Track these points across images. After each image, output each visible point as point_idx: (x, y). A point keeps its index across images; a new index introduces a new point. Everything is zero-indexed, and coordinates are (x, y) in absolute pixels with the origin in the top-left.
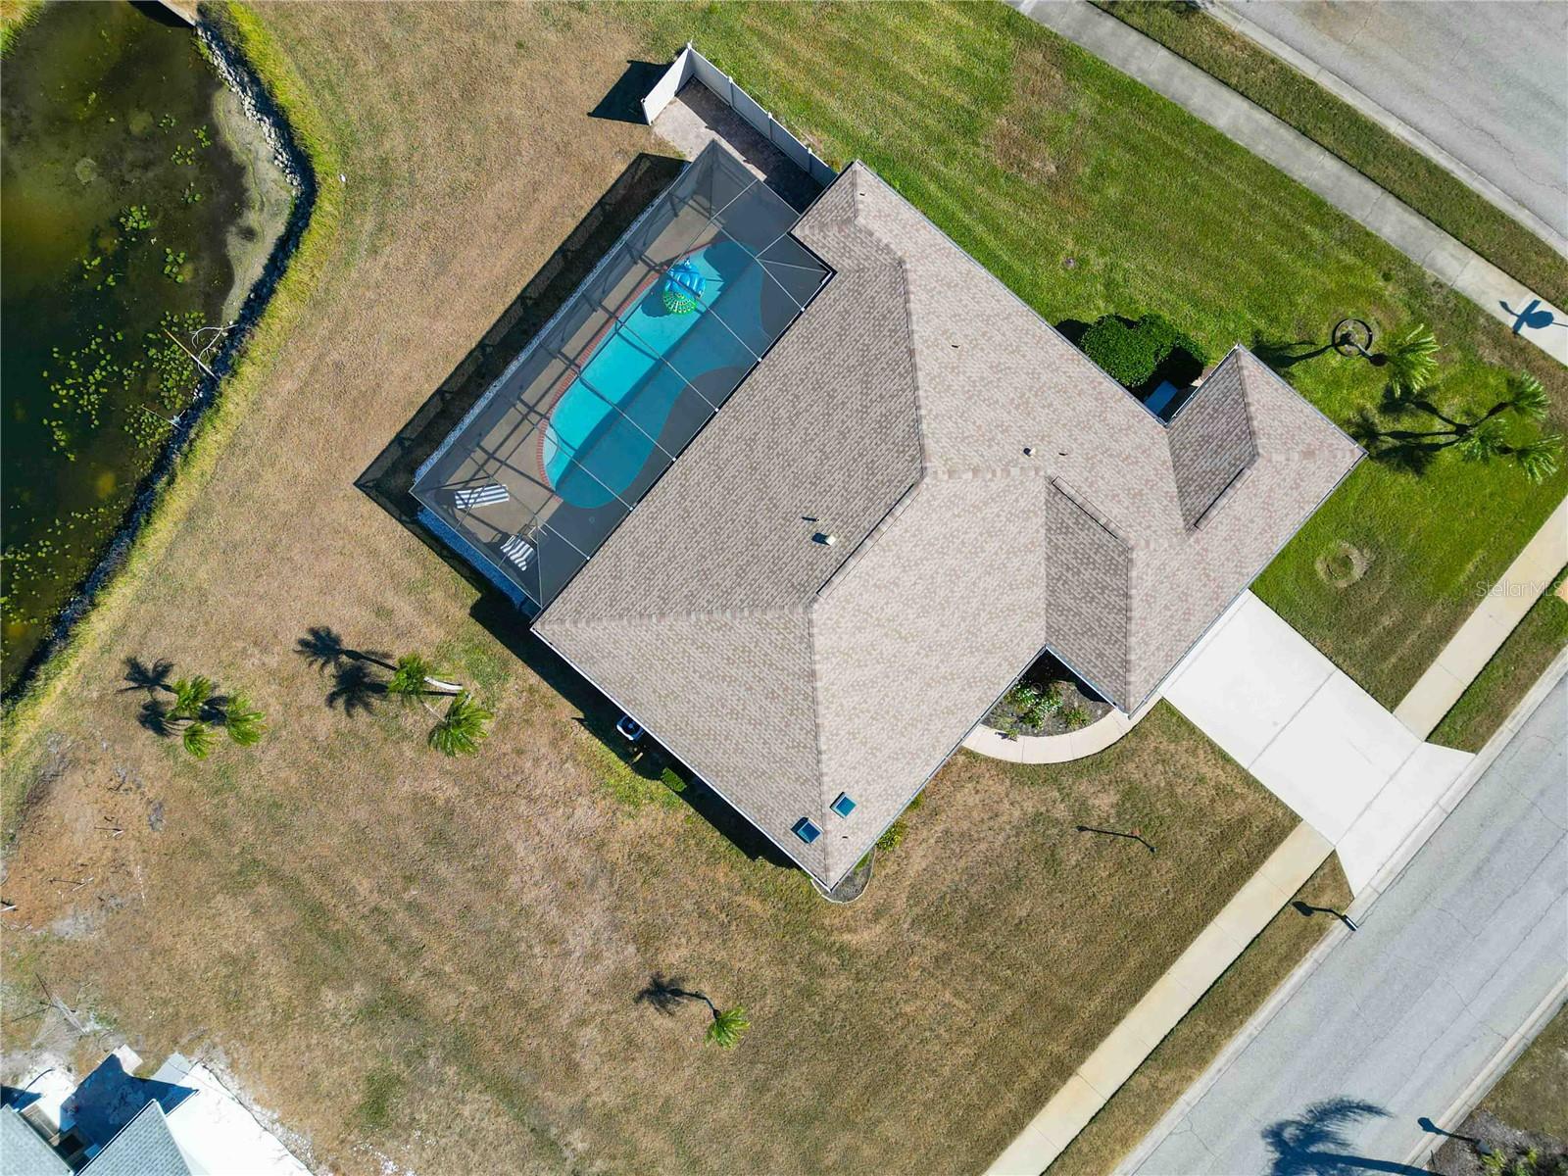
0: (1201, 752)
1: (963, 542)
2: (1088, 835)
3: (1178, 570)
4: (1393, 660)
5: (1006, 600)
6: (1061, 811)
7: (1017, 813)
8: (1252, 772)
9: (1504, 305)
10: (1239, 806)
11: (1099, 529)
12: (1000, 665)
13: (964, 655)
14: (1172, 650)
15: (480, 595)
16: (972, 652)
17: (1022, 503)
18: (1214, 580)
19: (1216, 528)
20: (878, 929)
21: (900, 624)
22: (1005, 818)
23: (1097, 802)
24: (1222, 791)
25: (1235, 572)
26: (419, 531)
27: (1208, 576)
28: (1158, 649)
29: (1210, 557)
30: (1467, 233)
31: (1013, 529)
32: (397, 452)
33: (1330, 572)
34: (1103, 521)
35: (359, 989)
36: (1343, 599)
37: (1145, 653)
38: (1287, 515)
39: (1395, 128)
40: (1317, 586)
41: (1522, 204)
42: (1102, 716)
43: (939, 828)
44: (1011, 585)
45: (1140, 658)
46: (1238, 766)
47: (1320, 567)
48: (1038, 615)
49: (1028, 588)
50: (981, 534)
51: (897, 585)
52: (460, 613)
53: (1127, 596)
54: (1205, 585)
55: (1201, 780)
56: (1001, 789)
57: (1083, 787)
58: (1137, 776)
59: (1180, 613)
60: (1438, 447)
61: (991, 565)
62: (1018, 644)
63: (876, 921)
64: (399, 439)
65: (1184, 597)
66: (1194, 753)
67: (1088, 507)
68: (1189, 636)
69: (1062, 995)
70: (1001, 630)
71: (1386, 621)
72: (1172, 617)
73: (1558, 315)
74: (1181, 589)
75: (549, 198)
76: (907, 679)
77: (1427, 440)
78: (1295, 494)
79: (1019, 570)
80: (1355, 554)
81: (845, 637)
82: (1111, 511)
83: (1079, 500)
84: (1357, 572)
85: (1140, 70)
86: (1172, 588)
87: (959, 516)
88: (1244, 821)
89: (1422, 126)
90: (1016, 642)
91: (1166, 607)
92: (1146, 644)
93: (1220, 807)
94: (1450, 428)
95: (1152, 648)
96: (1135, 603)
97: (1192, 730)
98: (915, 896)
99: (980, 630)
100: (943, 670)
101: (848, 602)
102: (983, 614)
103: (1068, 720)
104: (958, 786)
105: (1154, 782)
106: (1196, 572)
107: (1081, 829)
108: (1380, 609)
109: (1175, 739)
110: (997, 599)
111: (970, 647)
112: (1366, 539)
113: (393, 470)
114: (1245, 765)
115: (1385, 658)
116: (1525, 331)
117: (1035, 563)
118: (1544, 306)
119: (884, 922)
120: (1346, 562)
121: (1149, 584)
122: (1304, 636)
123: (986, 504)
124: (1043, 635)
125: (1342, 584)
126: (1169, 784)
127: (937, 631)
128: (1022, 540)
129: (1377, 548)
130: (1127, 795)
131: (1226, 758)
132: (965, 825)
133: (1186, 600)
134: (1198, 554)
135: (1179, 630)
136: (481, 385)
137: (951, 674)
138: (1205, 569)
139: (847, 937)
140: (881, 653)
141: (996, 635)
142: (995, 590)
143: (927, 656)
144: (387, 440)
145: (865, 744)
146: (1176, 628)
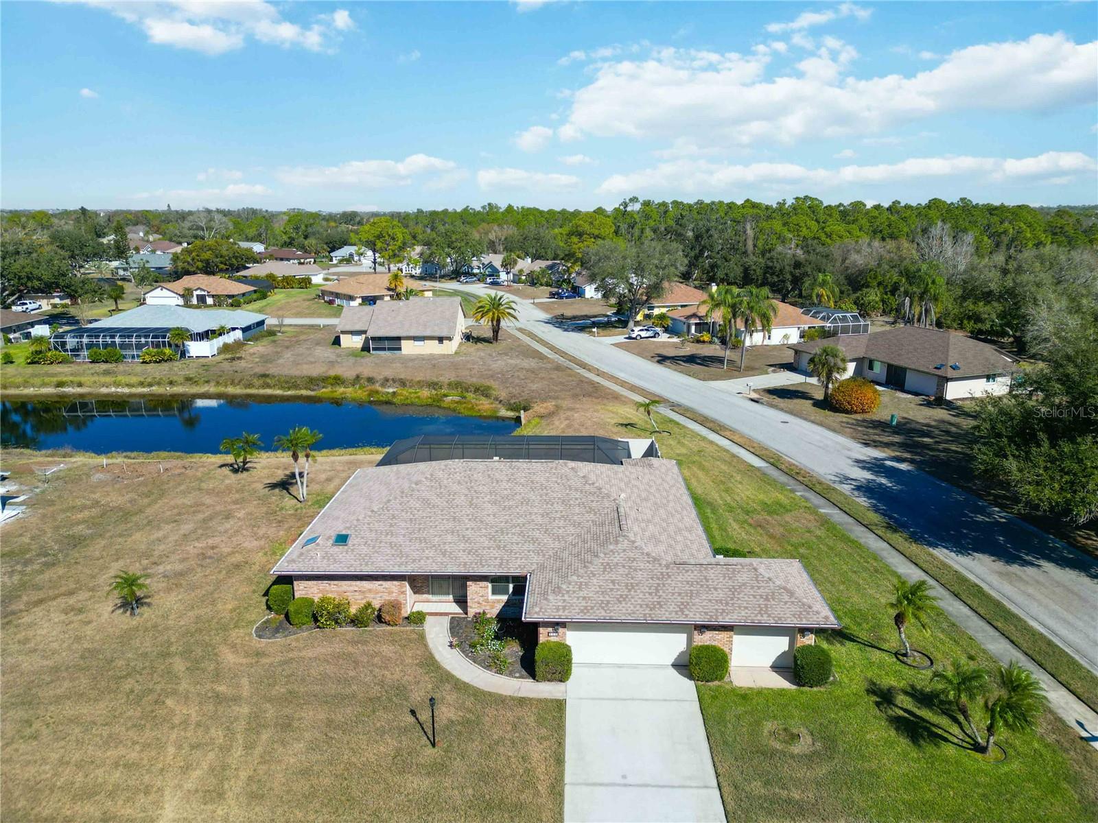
1: (547, 494)
2: (411, 719)
3: (641, 570)
5: (537, 534)
6: (418, 696)
7: (396, 677)
8: (567, 789)
9: (1081, 725)
12: (496, 558)
13: (486, 536)
14: (592, 608)
16: (491, 539)
17: (594, 504)
18: (660, 597)
19: (687, 571)
21: (477, 497)
22: (386, 673)
23: (443, 709)
27: (657, 591)
28: (584, 598)
29: (669, 581)
31: (577, 510)
33: (774, 733)
34: (623, 524)
37: (574, 592)
38: (746, 608)
43: (351, 650)
44: (547, 530)
46: (561, 774)
48: (544, 555)
49: (554, 539)
50: (559, 498)
51: (497, 482)
53: (597, 556)
56: (409, 661)
57: (450, 696)
58: (487, 719)
61: (547, 514)
62: (517, 558)
65: (631, 587)
68: (611, 611)
70: (517, 544)
74: (632, 581)
76: (448, 520)
78: (761, 602)
79: (559, 528)
80: (806, 739)
81: (450, 480)
83: (622, 516)
84: (797, 749)
86: (627, 575)
90: (517, 556)
91: (613, 582)
92: (580, 588)
93: (512, 784)
95: (581, 594)
96: (598, 562)
97: (560, 727)
99: (507, 534)
100: (468, 532)
101: (470, 470)
102: (518, 528)
103: (495, 664)
104: (392, 643)
105: (492, 730)
106: (651, 581)
107: (413, 712)
109: (541, 722)
110: (533, 529)
111: (494, 536)
112: (825, 739)
114: (567, 779)
117: (571, 532)
122: (711, 748)
123: (576, 490)
124: (534, 567)
125: (778, 745)
126: (500, 740)
127: (489, 515)
129: (831, 748)
132: (364, 659)
133: (630, 591)
134: (662, 573)
135: (608, 602)
137: (469, 539)
138: (658, 584)
140: (454, 500)
141: (512, 543)
142: (536, 525)
143: (470, 520)
145: (391, 526)
146: (608, 598)
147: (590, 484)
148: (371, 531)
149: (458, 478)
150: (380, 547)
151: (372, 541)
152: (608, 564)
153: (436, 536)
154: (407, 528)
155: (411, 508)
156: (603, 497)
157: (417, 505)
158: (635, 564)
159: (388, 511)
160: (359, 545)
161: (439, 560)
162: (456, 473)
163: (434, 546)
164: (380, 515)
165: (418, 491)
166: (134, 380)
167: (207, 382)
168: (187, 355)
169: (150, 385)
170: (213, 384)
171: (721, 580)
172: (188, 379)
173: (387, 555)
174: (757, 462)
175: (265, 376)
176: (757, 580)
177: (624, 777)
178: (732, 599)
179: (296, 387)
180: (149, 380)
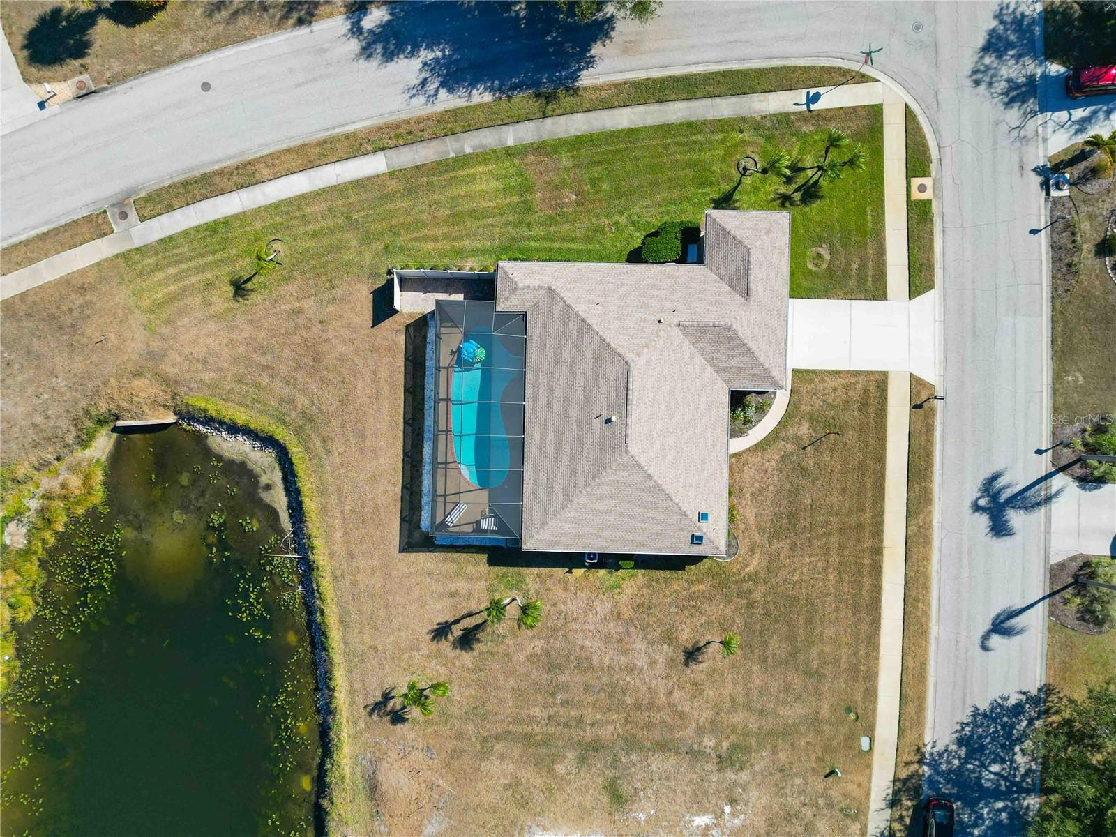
0: (826, 378)
1: (664, 377)
2: (809, 448)
3: (756, 318)
4: (870, 279)
5: (699, 385)
6: (791, 448)
7: (773, 463)
9: (796, 104)
10: (859, 387)
11: (713, 328)
13: (701, 419)
14: (779, 350)
15: (487, 555)
16: (703, 416)
17: (674, 343)
18: (773, 309)
20: (757, 556)
21: (667, 428)
22: (770, 469)
23: (801, 432)
24: (847, 387)
25: (779, 300)
26: (441, 549)
27: (769, 310)
28: (774, 354)
29: (764, 302)
30: (758, 87)
31: (679, 355)
32: (406, 525)
33: (816, 265)
34: (711, 324)
35: (569, 755)
36: (830, 272)
37: (769, 359)
39: (696, 70)
40: (816, 275)
41: (771, 58)
42: (775, 396)
43: (748, 495)
44: (696, 377)
47: (810, 266)
48: (716, 379)
49: (704, 372)
50: (669, 368)
51: (653, 414)
52: (484, 568)
53: (744, 345)
54: (771, 315)
56: (759, 459)
58: (809, 409)
60: (817, 182)
61: (682, 376)
63: (754, 553)
64: (403, 520)
65: (767, 325)
66: (823, 380)
67: (701, 324)
68: (782, 340)
69: (852, 520)
70: (707, 397)
71: (855, 266)
73: (821, 90)
74: (763, 324)
75: (384, 374)
77: (811, 182)
79: (694, 369)
81: (650, 451)
82: (710, 318)
83: (695, 324)
85: (576, 129)
86: (759, 327)
87: (655, 368)
88: (866, 392)
89: (705, 60)
90: (717, 397)
92: (768, 356)
93: (852, 394)
94: (815, 170)
95: (771, 356)
96: (750, 344)
98: (761, 530)
99: (699, 404)
100: (698, 432)
101: (640, 436)
102: (695, 398)
103: (762, 410)
104: (741, 472)
105: (817, 405)
106: (763, 313)
107: (804, 448)
108: (848, 263)
110: (695, 387)
111: (701, 414)
112: (819, 241)
113: (410, 535)
114: (848, 369)
115: (866, 281)
116: (813, 107)
117: (699, 361)
118: (813, 91)
119: (757, 551)
120: (819, 256)
121: (749, 333)
122: (827, 298)
124: (725, 385)
125: (825, 266)
126: (824, 401)
127: (683, 419)
128: (686, 357)
130: (811, 420)
131: (837, 373)
132: (757, 485)
133: (769, 327)
134: (758, 305)
136: (418, 470)
137: (702, 431)
138: (765, 309)
139: (747, 570)
140: (668, 445)
141: (707, 401)
142: (692, 384)
143: (687, 432)
144: (398, 524)
146: (774, 341)
147: (655, 344)
148: (695, 499)
150: (709, 489)
151: (703, 497)
152: (751, 338)
153: (700, 454)
154: (693, 474)
155: (676, 476)
156: (667, 335)
157: (674, 471)
158: (752, 322)
160: (707, 504)
161: (719, 448)
163: (707, 453)
164: (682, 497)
165: (660, 474)
171: (763, 271)
173: (714, 483)
174: (374, 165)
177: (845, 342)
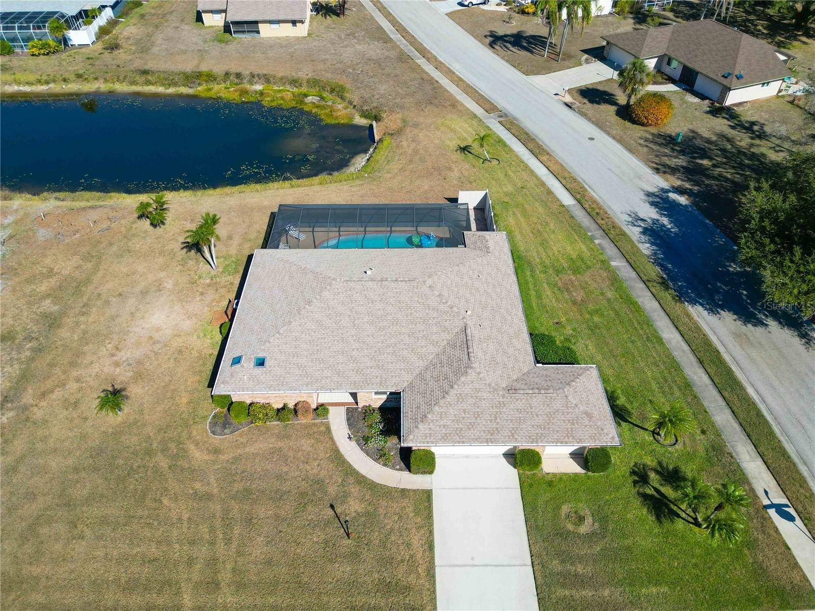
0: (422, 532)
1: (411, 314)
2: (330, 512)
3: (484, 399)
5: (405, 353)
6: (332, 490)
7: (315, 471)
8: (437, 570)
9: (766, 492)
10: (412, 579)
11: (466, 353)
12: (377, 377)
13: (368, 356)
14: (450, 434)
16: (372, 359)
17: (447, 324)
18: (498, 423)
19: (517, 400)
20: (206, 457)
21: (358, 318)
22: (308, 468)
23: (352, 503)
24: (412, 562)
25: (511, 431)
27: (496, 418)
28: (444, 426)
29: (504, 410)
31: (435, 329)
33: (568, 516)
34: (470, 350)
36: (564, 535)
37: (437, 421)
38: (558, 431)
40: (556, 516)
43: (280, 444)
44: (413, 349)
45: (432, 421)
46: (433, 558)
47: (565, 509)
48: (412, 374)
49: (419, 358)
50: (421, 318)
51: (372, 302)
53: (452, 387)
54: (491, 421)
55: (409, 545)
56: (322, 455)
57: (354, 490)
58: (381, 511)
59: (469, 421)
61: (413, 333)
62: (392, 377)
63: (209, 452)
65: (477, 415)
66: (419, 528)
67: (470, 343)
68: (463, 437)
70: (392, 363)
72: (463, 418)
73: (798, 521)
74: (478, 410)
76: (338, 341)
78: (569, 426)
79: (422, 347)
80: (589, 520)
81: (335, 301)
82: (477, 351)
83: (470, 338)
84: (584, 529)
86: (474, 404)
88: (408, 588)
90: (392, 374)
91: (464, 411)
92: (441, 417)
93: (403, 568)
95: (442, 422)
96: (453, 392)
97: (429, 516)
98: (236, 459)
99: (384, 353)
100: (354, 353)
101: (350, 290)
102: (391, 348)
103: (381, 456)
105: (386, 521)
106: (491, 410)
107: (332, 506)
109: (417, 512)
110: (403, 349)
111: (374, 356)
112: (602, 519)
114: (437, 562)
116: (772, 512)
117: (431, 351)
118: (791, 511)
119: (212, 457)
120: (581, 519)
121: (466, 391)
122: (528, 531)
123: (434, 309)
124: (406, 384)
125: (570, 527)
126: (392, 530)
127: (368, 336)
128: (434, 337)
129: (604, 528)
130: (367, 514)
131: (431, 548)
132: (291, 454)
133: (476, 418)
134: (499, 402)
135: (461, 429)
137: (356, 358)
138: (497, 412)
140: (341, 320)
141: (388, 363)
142: (405, 344)
143: (355, 341)
145: (296, 348)
146: (461, 426)
147: (443, 303)
148: (281, 352)
149: (342, 299)
150: (290, 368)
151: (283, 361)
152: (461, 394)
153: (330, 357)
154: (308, 350)
155: (308, 330)
156: (454, 316)
157: (313, 327)
158: (479, 394)
159: (291, 332)
160: (274, 367)
161: (335, 379)
162: (339, 293)
163: (330, 366)
164: (285, 337)
165: (312, 312)
166: (32, 78)
167: (96, 79)
168: (70, 43)
169: (47, 83)
170: (102, 81)
171: (541, 407)
172: (79, 76)
173: (296, 375)
174: (567, 199)
175: (145, 72)
176: (567, 407)
177: (473, 559)
178: (548, 424)
179: (175, 84)
180: (44, 78)
